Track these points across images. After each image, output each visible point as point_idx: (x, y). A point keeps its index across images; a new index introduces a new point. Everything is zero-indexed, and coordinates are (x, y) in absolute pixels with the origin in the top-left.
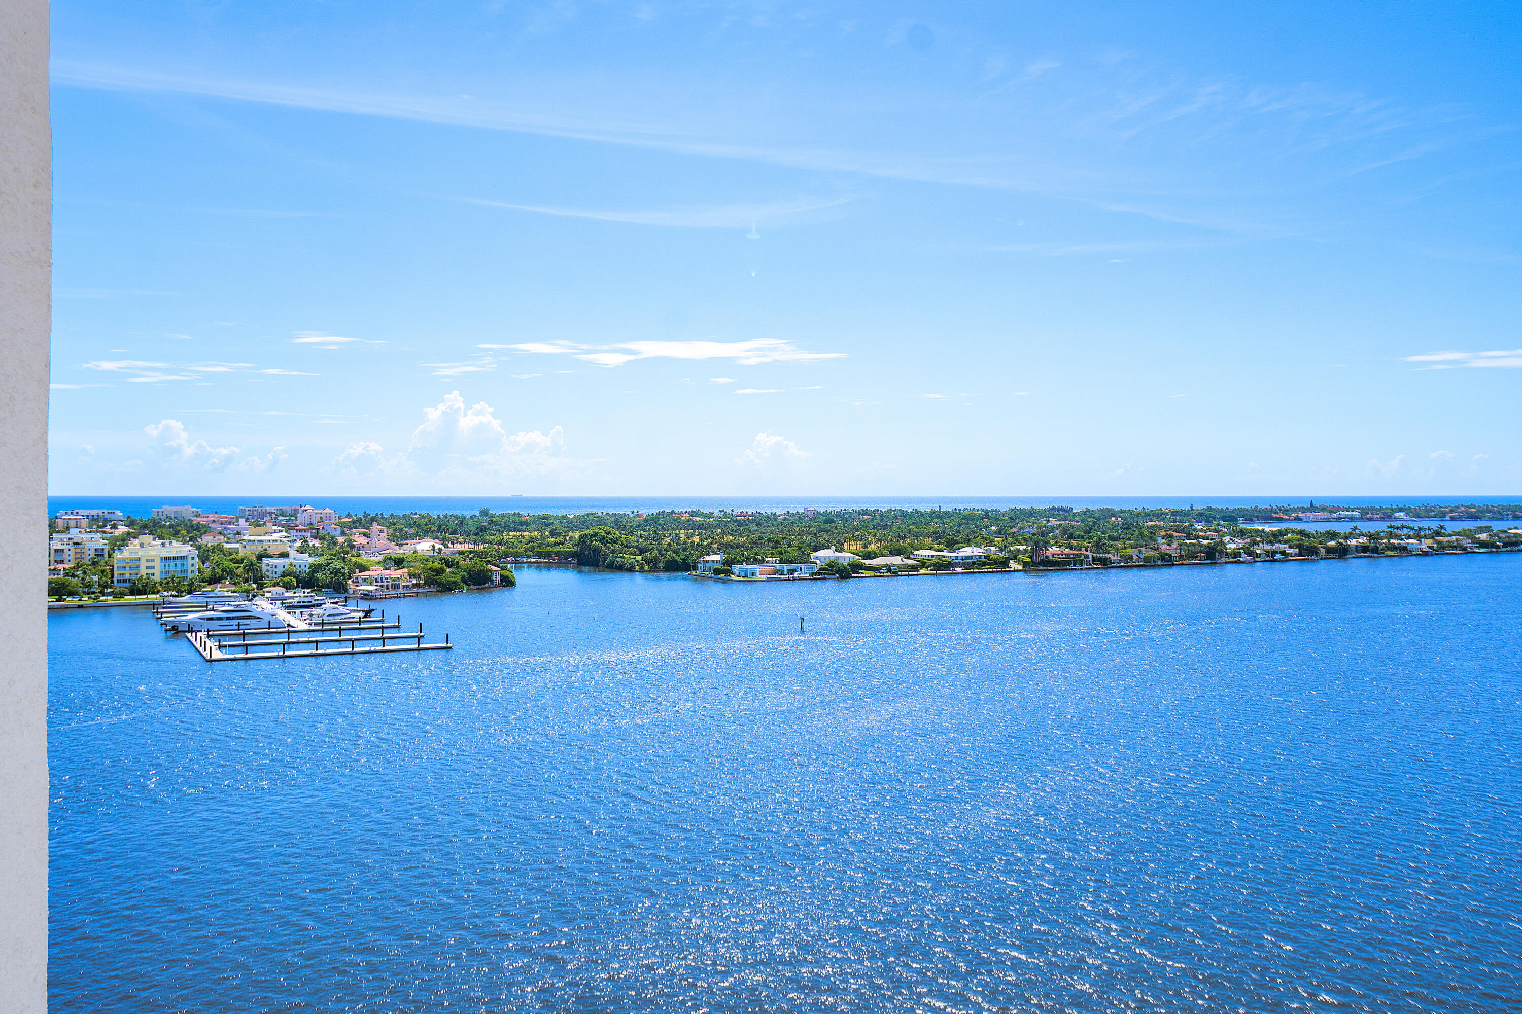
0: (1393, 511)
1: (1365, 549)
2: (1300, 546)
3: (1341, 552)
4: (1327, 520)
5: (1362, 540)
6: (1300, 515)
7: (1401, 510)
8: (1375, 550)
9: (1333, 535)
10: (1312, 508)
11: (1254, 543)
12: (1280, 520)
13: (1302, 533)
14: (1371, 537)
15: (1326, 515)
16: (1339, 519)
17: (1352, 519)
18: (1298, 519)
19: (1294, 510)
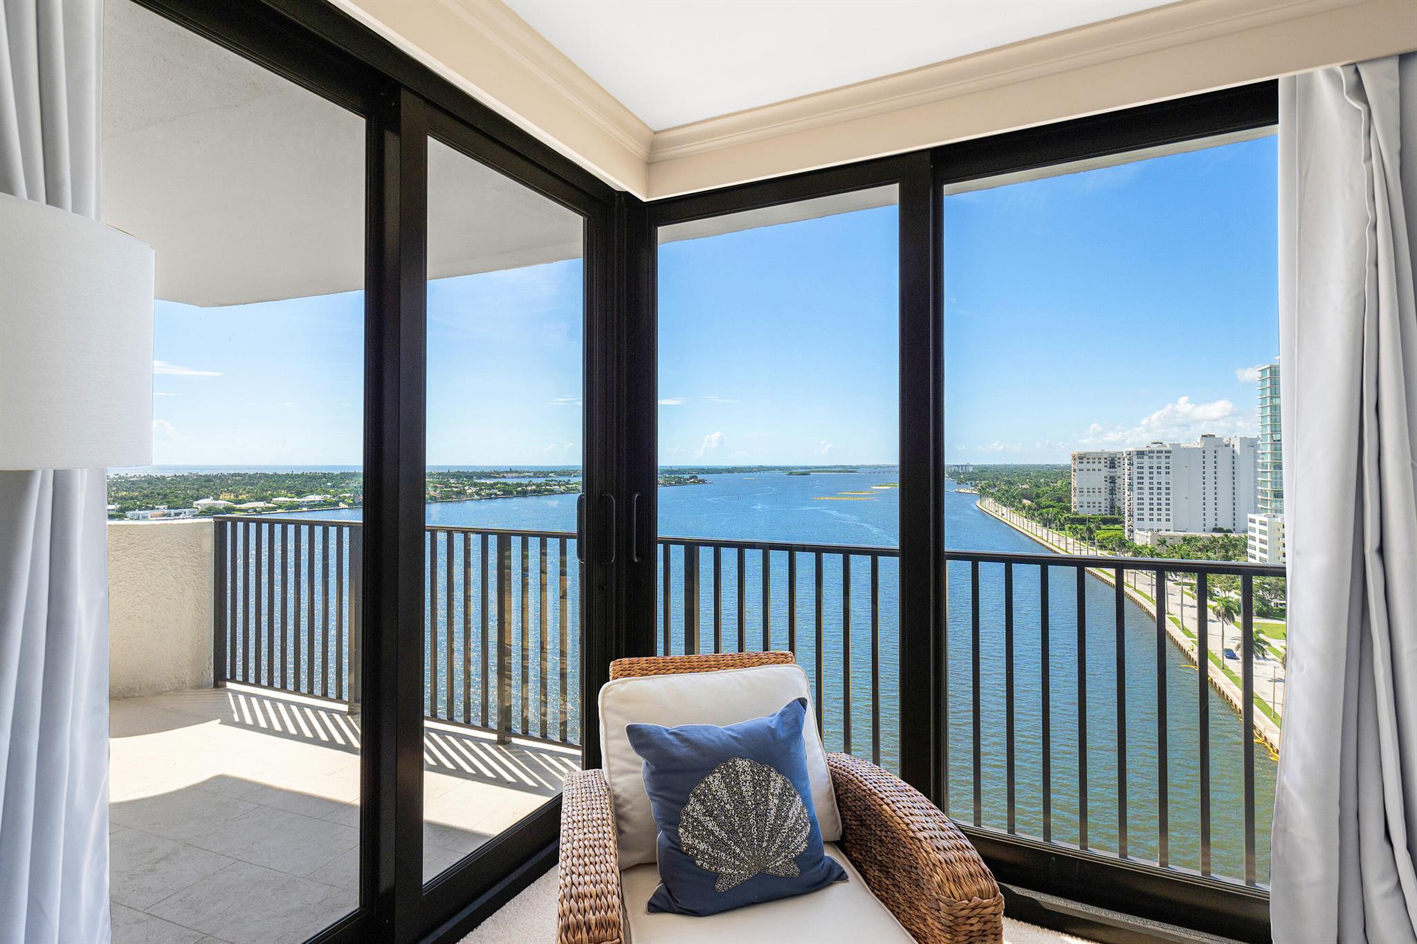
0: (549, 473)
1: (534, 491)
2: (503, 491)
3: (524, 494)
4: (518, 477)
5: (534, 487)
6: (505, 475)
7: (552, 472)
8: (539, 492)
9: (520, 485)
10: (511, 471)
11: (481, 490)
12: (495, 477)
13: (505, 484)
14: (537, 485)
15: (517, 475)
16: (524, 477)
17: (530, 477)
18: (504, 477)
19: (502, 472)
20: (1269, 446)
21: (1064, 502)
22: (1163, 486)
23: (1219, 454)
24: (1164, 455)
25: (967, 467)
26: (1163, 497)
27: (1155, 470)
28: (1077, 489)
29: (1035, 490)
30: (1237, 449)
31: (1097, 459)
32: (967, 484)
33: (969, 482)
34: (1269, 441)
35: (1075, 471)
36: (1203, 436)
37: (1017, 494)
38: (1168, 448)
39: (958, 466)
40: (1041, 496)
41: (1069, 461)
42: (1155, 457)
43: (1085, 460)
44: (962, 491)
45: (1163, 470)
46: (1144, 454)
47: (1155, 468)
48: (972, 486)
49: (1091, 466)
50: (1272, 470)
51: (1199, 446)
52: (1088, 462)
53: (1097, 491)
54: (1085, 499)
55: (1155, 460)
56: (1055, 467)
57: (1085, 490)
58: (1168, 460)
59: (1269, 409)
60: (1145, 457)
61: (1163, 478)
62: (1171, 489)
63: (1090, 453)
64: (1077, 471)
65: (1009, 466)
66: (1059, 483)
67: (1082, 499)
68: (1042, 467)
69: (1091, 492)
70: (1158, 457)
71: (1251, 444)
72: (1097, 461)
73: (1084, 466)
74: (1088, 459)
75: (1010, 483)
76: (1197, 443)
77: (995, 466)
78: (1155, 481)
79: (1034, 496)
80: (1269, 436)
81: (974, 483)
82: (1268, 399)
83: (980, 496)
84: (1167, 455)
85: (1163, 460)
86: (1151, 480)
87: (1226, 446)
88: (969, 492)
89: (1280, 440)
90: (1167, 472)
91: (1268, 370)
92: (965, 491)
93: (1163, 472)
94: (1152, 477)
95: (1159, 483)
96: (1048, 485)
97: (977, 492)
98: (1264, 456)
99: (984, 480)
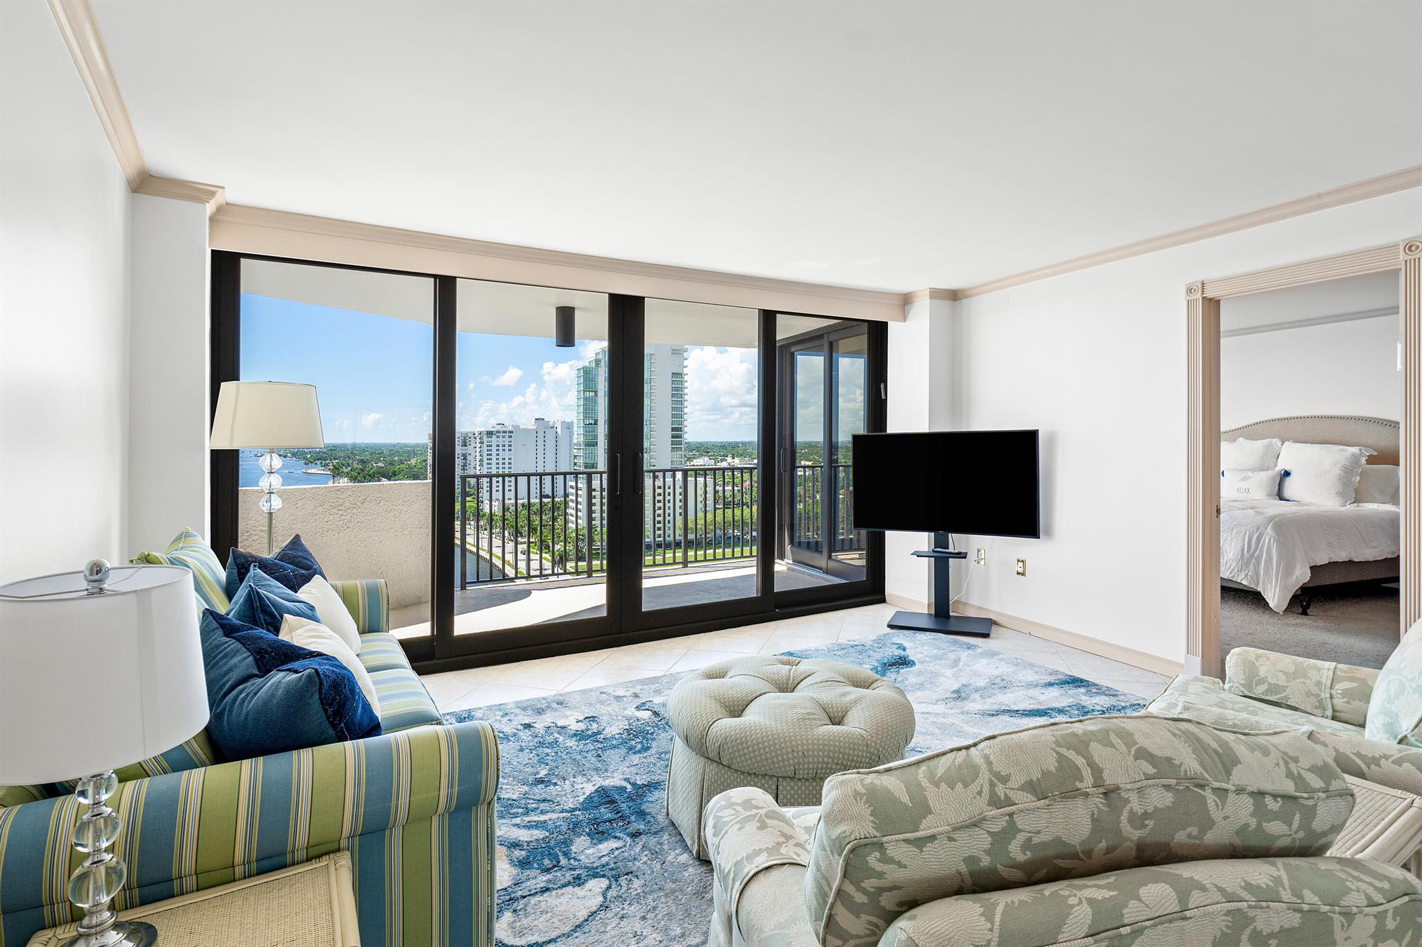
20: (582, 428)
22: (507, 461)
23: (547, 433)
24: (507, 434)
26: (507, 470)
27: (501, 448)
29: (391, 468)
30: (559, 430)
32: (316, 464)
33: (319, 462)
34: (582, 425)
36: (536, 419)
37: (374, 472)
38: (510, 428)
40: (398, 474)
42: (501, 437)
44: (310, 471)
45: (507, 448)
46: (492, 434)
47: (501, 445)
48: (322, 466)
50: (584, 447)
51: (534, 428)
55: (501, 439)
56: (406, 446)
58: (510, 439)
59: (582, 400)
60: (493, 436)
61: (507, 455)
62: (512, 463)
65: (360, 444)
66: (413, 461)
68: (394, 446)
70: (504, 437)
71: (568, 426)
75: (362, 462)
76: (532, 425)
77: (343, 444)
78: (500, 457)
79: (390, 474)
80: (582, 421)
81: (324, 462)
82: (582, 392)
83: (334, 476)
84: (510, 434)
85: (507, 439)
86: (498, 457)
87: (552, 428)
88: (319, 472)
89: (591, 424)
90: (510, 450)
91: (582, 370)
92: (314, 471)
93: (507, 450)
94: (498, 455)
95: (504, 459)
96: (403, 463)
97: (329, 473)
98: (578, 436)
99: (335, 459)
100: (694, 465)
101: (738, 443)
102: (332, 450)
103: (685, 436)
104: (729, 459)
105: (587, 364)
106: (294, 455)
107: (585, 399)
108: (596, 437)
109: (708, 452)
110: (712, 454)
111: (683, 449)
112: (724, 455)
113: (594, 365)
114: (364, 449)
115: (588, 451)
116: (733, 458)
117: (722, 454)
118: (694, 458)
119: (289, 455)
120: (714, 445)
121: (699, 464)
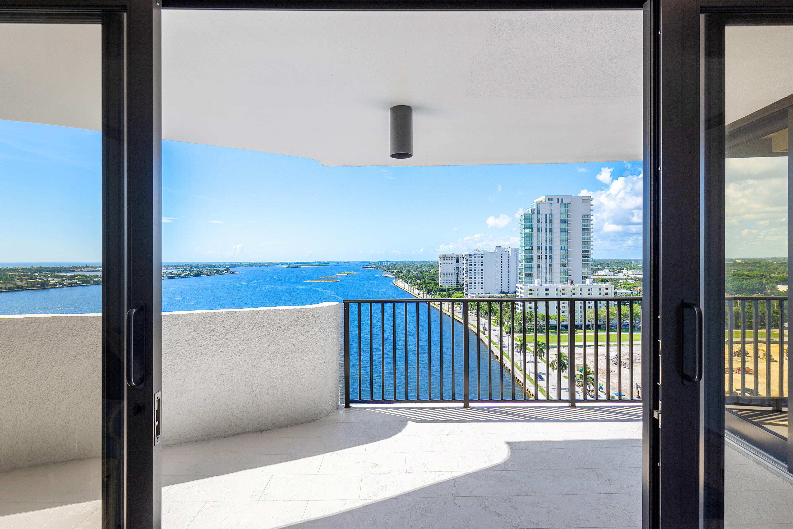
2: (83, 281)
6: (82, 269)
10: (86, 267)
11: (63, 280)
12: (75, 271)
13: (83, 276)
18: (81, 271)
19: (80, 268)
20: (524, 252)
21: (435, 280)
22: (480, 271)
23: (503, 256)
24: (481, 256)
25: (387, 263)
26: (480, 277)
27: (477, 264)
28: (442, 273)
29: (422, 275)
30: (510, 253)
31: (451, 258)
32: (387, 272)
33: (389, 271)
34: (524, 250)
35: (441, 264)
36: (496, 247)
37: (413, 276)
38: (482, 252)
39: (382, 262)
40: (424, 277)
41: (438, 259)
42: (477, 257)
43: (445, 259)
44: (385, 275)
45: (480, 264)
46: (472, 256)
47: (477, 262)
48: (390, 273)
49: (448, 262)
51: (495, 252)
52: (447, 260)
53: (451, 274)
54: (446, 279)
55: (477, 259)
56: (429, 262)
57: (446, 274)
58: (482, 258)
59: (524, 234)
60: (473, 257)
61: (480, 267)
62: (483, 273)
63: (448, 255)
64: (442, 264)
65: (407, 261)
66: (432, 271)
67: (444, 279)
68: (424, 262)
69: (448, 275)
70: (478, 257)
71: (515, 251)
72: (451, 259)
73: (445, 262)
74: (447, 258)
75: (409, 271)
76: (494, 250)
77: (400, 261)
78: (477, 269)
79: (421, 278)
80: (524, 247)
81: (391, 271)
82: (524, 230)
83: (395, 278)
84: (482, 256)
85: (480, 259)
86: (475, 269)
87: (506, 252)
88: (389, 276)
89: (529, 249)
90: (482, 265)
91: (524, 216)
92: (387, 275)
93: (480, 265)
94: (475, 268)
95: (478, 270)
96: (427, 272)
97: (393, 276)
98: (522, 257)
99: (396, 269)
100: (598, 275)
101: (630, 260)
102: (395, 265)
103: (592, 256)
104: (625, 271)
105: (527, 213)
106: (379, 267)
107: (526, 234)
108: (532, 257)
109: (609, 267)
110: (612, 267)
111: (590, 265)
112: (621, 269)
113: (531, 213)
114: (409, 264)
115: (527, 266)
116: (628, 270)
117: (619, 267)
118: (599, 270)
119: (376, 267)
120: (613, 262)
121: (602, 274)
